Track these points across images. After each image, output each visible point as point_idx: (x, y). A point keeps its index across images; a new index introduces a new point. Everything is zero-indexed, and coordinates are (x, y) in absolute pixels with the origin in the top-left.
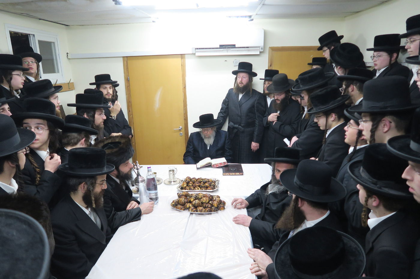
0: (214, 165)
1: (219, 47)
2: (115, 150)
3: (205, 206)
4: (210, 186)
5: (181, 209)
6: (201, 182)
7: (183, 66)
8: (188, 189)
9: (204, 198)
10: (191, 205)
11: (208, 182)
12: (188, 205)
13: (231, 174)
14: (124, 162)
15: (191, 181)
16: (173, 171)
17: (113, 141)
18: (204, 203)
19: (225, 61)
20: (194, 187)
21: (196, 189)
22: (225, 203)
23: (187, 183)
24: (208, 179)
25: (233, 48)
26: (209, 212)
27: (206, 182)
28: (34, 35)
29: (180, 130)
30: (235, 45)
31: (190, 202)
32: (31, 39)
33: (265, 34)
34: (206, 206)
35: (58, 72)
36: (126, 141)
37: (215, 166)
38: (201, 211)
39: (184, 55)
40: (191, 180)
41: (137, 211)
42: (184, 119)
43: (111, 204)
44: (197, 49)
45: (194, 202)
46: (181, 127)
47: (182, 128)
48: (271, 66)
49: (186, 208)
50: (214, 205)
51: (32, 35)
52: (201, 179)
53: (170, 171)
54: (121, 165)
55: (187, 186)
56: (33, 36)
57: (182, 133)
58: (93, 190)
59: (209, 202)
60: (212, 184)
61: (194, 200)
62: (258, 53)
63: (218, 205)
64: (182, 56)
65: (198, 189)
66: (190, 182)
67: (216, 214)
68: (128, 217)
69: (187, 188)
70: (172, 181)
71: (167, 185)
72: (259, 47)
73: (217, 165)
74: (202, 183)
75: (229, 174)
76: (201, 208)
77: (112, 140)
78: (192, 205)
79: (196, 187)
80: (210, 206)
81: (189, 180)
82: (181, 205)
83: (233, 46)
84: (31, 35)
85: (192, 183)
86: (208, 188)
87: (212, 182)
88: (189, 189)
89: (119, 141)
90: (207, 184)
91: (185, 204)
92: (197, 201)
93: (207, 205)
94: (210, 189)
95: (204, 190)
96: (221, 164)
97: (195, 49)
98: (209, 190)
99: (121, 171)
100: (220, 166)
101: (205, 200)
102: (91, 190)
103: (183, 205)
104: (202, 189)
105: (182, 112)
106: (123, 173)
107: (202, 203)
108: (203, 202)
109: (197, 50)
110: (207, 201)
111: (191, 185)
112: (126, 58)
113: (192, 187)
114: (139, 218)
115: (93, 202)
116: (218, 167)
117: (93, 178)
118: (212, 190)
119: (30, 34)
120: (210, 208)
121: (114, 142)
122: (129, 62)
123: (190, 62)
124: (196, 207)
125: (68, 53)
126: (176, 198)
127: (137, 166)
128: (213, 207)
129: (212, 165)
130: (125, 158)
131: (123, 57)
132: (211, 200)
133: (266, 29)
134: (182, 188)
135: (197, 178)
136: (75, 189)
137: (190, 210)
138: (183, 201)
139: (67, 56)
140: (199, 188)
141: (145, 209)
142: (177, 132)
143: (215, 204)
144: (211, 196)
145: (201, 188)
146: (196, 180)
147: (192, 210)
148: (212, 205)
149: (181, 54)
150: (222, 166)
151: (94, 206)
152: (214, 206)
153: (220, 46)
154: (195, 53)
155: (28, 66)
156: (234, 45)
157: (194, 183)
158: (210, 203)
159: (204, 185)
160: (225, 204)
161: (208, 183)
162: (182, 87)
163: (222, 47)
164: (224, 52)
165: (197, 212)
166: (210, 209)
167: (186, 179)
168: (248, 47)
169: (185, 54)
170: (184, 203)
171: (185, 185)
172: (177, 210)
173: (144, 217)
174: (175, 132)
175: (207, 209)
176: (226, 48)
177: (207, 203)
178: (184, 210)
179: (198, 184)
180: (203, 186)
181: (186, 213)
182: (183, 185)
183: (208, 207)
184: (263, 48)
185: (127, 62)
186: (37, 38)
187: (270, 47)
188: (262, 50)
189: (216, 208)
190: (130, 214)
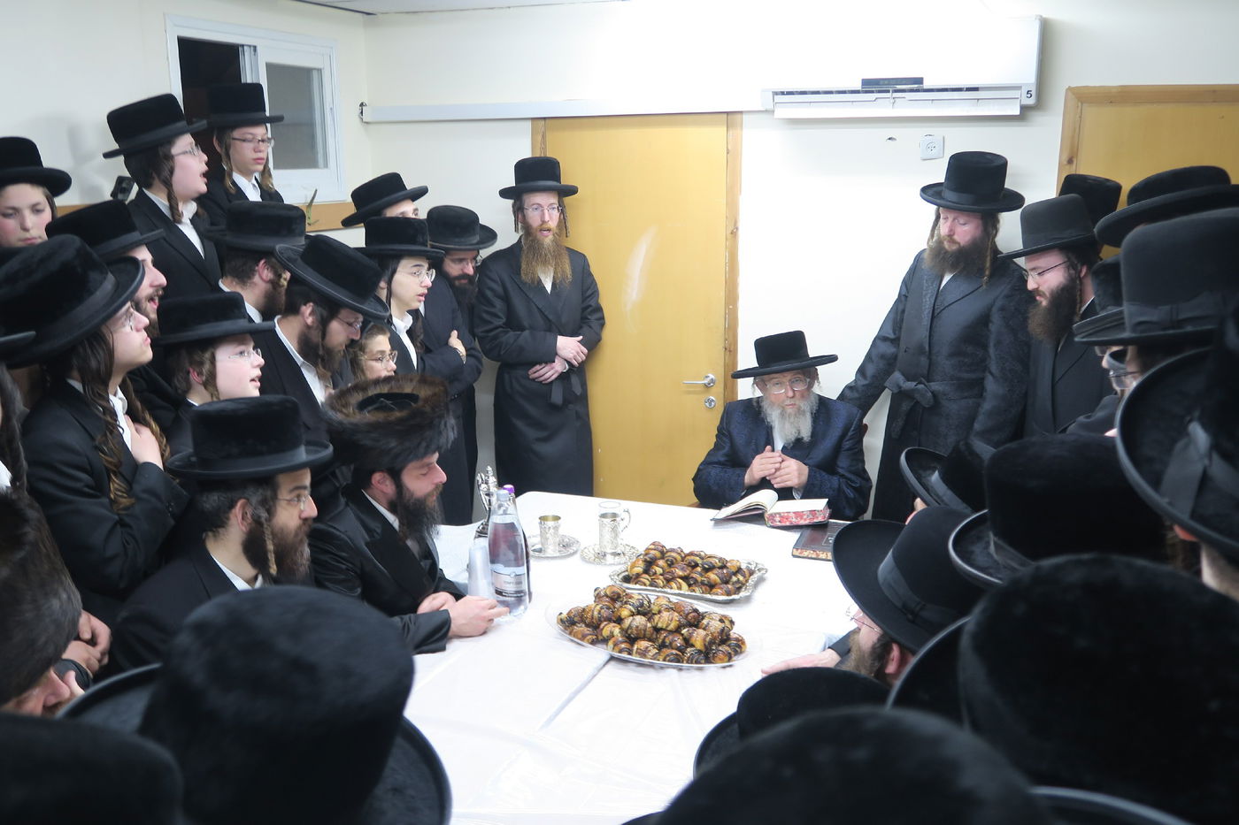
0: (772, 516)
1: (858, 86)
2: (397, 414)
3: (663, 642)
4: (727, 582)
5: (583, 637)
6: (697, 565)
7: (732, 156)
8: (645, 585)
9: (665, 614)
10: (617, 631)
11: (722, 568)
12: (609, 629)
13: (823, 556)
15: (663, 558)
16: (614, 515)
17: (396, 391)
18: (662, 629)
19: (890, 138)
20: (668, 581)
21: (672, 588)
22: (743, 643)
23: (645, 561)
24: (720, 559)
25: (917, 91)
26: (669, 661)
27: (711, 568)
28: (255, 47)
29: (707, 386)
30: (922, 78)
31: (619, 621)
32: (246, 61)
33: (1048, 36)
34: (667, 641)
37: (778, 519)
38: (643, 653)
39: (739, 116)
40: (663, 554)
41: (437, 621)
42: (722, 346)
43: (360, 589)
44: (783, 93)
45: (627, 622)
46: (712, 376)
47: (712, 381)
48: (1070, 161)
49: (600, 638)
50: (692, 641)
51: (250, 46)
52: (699, 556)
53: (604, 516)
54: (410, 466)
55: (646, 571)
56: (253, 53)
57: (712, 398)
59: (678, 630)
60: (734, 579)
61: (633, 615)
62: (1017, 112)
63: (712, 642)
64: (730, 118)
65: (680, 588)
66: (661, 562)
67: (697, 673)
69: (645, 578)
70: (609, 551)
71: (588, 562)
72: (1018, 88)
73: (783, 517)
74: (699, 569)
75: (814, 556)
76: (643, 644)
78: (622, 629)
79: (673, 579)
80: (679, 642)
81: (658, 554)
82: (587, 626)
83: (915, 85)
84: (245, 47)
85: (665, 565)
86: (714, 590)
87: (739, 570)
88: (648, 583)
89: (415, 392)
90: (713, 576)
91: (600, 625)
92: (640, 621)
93: (671, 637)
94: (722, 594)
95: (698, 594)
96: (798, 514)
97: (776, 93)
98: (717, 594)
99: (408, 489)
100: (795, 521)
101: (666, 619)
102: (263, 520)
103: (595, 626)
104: (694, 591)
105: (719, 322)
107: (657, 630)
108: (660, 625)
109: (779, 98)
110: (672, 626)
111: (659, 570)
112: (543, 122)
113: (661, 577)
114: (439, 644)
115: (272, 557)
116: (788, 524)
117: (267, 482)
118: (725, 598)
119: (243, 46)
120: (678, 649)
121: (401, 394)
122: (549, 137)
123: (759, 142)
124: (631, 639)
125: (366, 102)
126: (585, 600)
127: (487, 483)
128: (689, 650)
129: (766, 515)
131: (533, 119)
132: (691, 625)
133: (1048, 14)
134: (627, 579)
135: (686, 551)
136: (218, 523)
137: (611, 644)
138: (596, 613)
139: (362, 112)
140: (684, 585)
141: (463, 622)
142: (694, 393)
143: (699, 637)
144: (696, 611)
145: (690, 585)
146: (679, 558)
147: (615, 645)
148: (688, 642)
149: (727, 113)
150: (802, 522)
151: (273, 570)
152: (692, 646)
153: (866, 82)
154: (770, 107)
155: (254, 151)
156: (919, 81)
157: (671, 564)
158: (683, 635)
159: (702, 576)
160: (740, 647)
161: (716, 571)
163: (872, 86)
164: (881, 106)
165: (630, 654)
166: (677, 654)
167: (647, 549)
168: (976, 89)
169: (741, 112)
170: (599, 619)
171: (639, 569)
172: (572, 641)
173: (455, 648)
174: (689, 393)
175: (669, 651)
176: (888, 91)
177: (671, 632)
178: (593, 643)
179: (682, 569)
180: (699, 579)
181: (600, 653)
182: (633, 566)
183: (670, 646)
184: (1033, 93)
185: (544, 137)
186: (265, 57)
187: (1070, 89)
188: (1031, 101)
189: (700, 652)
190: (412, 626)
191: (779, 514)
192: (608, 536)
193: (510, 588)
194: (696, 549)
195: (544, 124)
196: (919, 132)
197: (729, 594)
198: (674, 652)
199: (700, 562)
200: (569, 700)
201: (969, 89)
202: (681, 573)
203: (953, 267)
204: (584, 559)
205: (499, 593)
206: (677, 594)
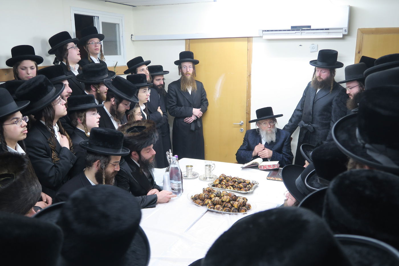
0: (261, 166)
1: (290, 28)
2: (137, 134)
3: (225, 205)
4: (245, 187)
5: (199, 204)
6: (236, 182)
7: (249, 51)
8: (219, 188)
9: (225, 197)
10: (210, 202)
11: (244, 182)
12: (208, 201)
13: (277, 179)
14: (146, 147)
15: (225, 179)
16: (210, 165)
17: (140, 125)
18: (224, 201)
19: (300, 45)
20: (227, 186)
21: (228, 189)
22: (250, 206)
23: (219, 180)
24: (243, 180)
25: (309, 30)
26: (226, 211)
27: (240, 183)
28: (98, 17)
29: (241, 125)
31: (211, 198)
33: (352, 12)
35: (120, 54)
36: (150, 127)
38: (218, 209)
39: (251, 38)
40: (225, 178)
41: (153, 198)
42: (246, 112)
43: (129, 187)
44: (265, 31)
45: (213, 199)
46: (242, 122)
47: (243, 123)
48: (359, 52)
49: (204, 204)
50: (234, 205)
51: (97, 16)
52: (237, 179)
53: (206, 166)
54: (143, 149)
55: (220, 183)
56: (98, 19)
57: (242, 129)
58: (105, 169)
59: (229, 202)
60: (248, 186)
61: (215, 197)
62: (341, 37)
63: (240, 206)
64: (249, 39)
65: (230, 189)
66: (224, 181)
67: (235, 215)
68: (143, 203)
69: (219, 185)
70: (208, 177)
71: (201, 180)
72: (342, 29)
73: (264, 167)
74: (237, 183)
75: (274, 179)
76: (218, 206)
77: (138, 124)
78: (211, 201)
79: (228, 186)
80: (229, 205)
81: (224, 178)
82: (200, 200)
83: (308, 28)
85: (226, 181)
86: (241, 190)
87: (250, 183)
88: (220, 187)
89: (145, 126)
90: (241, 185)
92: (217, 199)
93: (227, 204)
94: (244, 191)
95: (236, 191)
96: (269, 166)
97: (263, 31)
99: (143, 157)
100: (268, 168)
101: (226, 198)
102: (103, 168)
103: (203, 200)
105: (245, 104)
106: (145, 159)
107: (223, 202)
108: (223, 200)
109: (264, 32)
110: (227, 201)
111: (224, 183)
112: (189, 40)
113: (224, 185)
114: (153, 205)
115: (104, 180)
116: (266, 169)
117: (107, 157)
119: (94, 16)
120: (229, 208)
122: (191, 45)
123: (257, 46)
124: (214, 204)
125: (133, 34)
126: (200, 192)
128: (232, 208)
129: (259, 166)
130: (146, 143)
131: (186, 39)
132: (233, 200)
133: (352, 5)
134: (214, 186)
135: (233, 177)
136: (89, 165)
137: (208, 206)
138: (203, 196)
139: (132, 38)
140: (232, 188)
141: (162, 198)
142: (237, 127)
143: (236, 204)
144: (235, 196)
145: (233, 188)
146: (230, 179)
147: (209, 206)
148: (232, 206)
149: (248, 37)
150: (270, 168)
152: (234, 207)
153: (292, 27)
154: (261, 35)
155: (95, 46)
156: (310, 27)
157: (228, 181)
158: (231, 203)
159: (238, 185)
160: (249, 208)
161: (242, 183)
162: (246, 76)
163: (294, 28)
164: (297, 35)
165: (214, 209)
167: (220, 176)
168: (328, 29)
169: (252, 37)
170: (204, 198)
171: (217, 183)
173: (159, 207)
174: (235, 127)
175: (226, 209)
176: (300, 30)
177: (227, 202)
178: (202, 205)
179: (231, 183)
180: (237, 186)
181: (204, 209)
182: (216, 182)
183: (227, 207)
184: (347, 30)
185: (189, 45)
186: (101, 20)
187: (359, 29)
188: (346, 33)
189: (236, 209)
190: (145, 199)
191: (263, 166)
192: (208, 172)
193: (176, 188)
194: (236, 176)
195: (189, 41)
196: (310, 43)
197: (246, 191)
198: (228, 209)
199: (237, 180)
200: (195, 223)
201: (326, 29)
202: (231, 184)
203: (320, 87)
204: (200, 179)
205: (173, 189)
206: (229, 191)
